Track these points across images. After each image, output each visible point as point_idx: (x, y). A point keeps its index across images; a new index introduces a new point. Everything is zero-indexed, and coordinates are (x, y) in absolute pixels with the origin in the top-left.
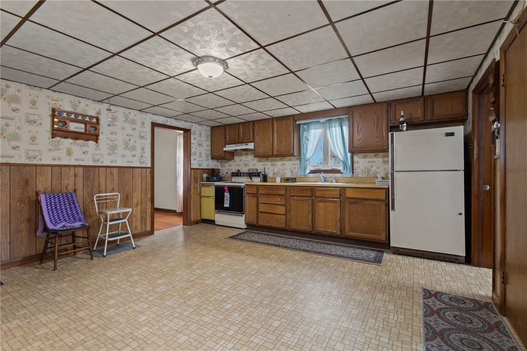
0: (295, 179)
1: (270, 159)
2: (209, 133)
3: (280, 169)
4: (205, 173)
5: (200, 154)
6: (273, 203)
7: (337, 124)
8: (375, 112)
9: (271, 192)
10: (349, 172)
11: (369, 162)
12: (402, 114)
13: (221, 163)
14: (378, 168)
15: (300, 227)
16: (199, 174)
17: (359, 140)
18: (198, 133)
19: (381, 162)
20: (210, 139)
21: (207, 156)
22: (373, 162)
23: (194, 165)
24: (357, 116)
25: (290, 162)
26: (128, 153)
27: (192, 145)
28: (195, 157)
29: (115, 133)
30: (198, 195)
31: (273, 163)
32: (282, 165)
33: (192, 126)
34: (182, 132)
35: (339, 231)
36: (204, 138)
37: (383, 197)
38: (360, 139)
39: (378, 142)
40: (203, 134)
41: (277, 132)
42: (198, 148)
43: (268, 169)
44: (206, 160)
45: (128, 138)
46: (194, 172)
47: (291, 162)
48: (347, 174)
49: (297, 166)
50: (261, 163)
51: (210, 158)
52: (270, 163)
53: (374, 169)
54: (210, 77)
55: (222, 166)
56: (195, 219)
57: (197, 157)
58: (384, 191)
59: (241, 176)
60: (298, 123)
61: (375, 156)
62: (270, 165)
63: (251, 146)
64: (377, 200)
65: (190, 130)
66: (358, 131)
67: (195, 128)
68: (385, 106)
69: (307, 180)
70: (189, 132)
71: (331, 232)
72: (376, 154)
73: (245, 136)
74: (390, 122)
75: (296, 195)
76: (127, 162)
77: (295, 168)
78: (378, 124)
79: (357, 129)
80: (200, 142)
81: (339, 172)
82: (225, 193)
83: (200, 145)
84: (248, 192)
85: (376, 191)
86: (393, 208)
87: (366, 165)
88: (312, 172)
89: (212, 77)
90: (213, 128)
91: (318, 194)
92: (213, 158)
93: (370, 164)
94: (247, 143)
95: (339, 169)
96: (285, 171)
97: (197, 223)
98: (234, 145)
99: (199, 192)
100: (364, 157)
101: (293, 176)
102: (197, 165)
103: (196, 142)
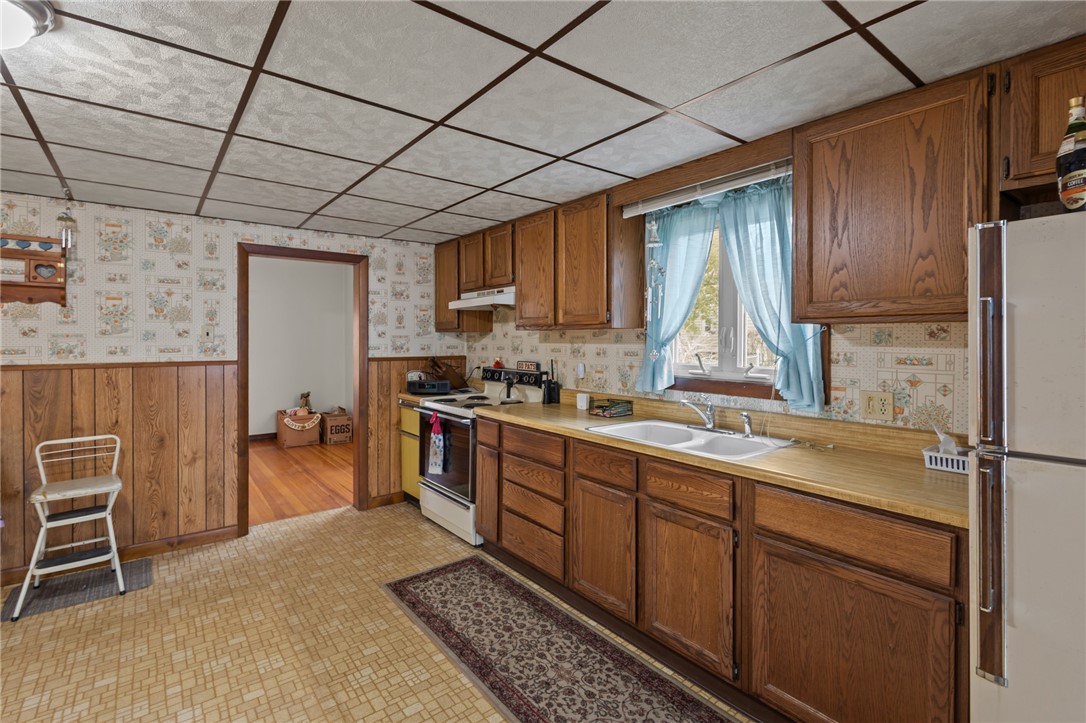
0: (630, 402)
1: (570, 333)
2: (431, 261)
3: (591, 366)
4: (416, 369)
5: (400, 320)
6: (533, 486)
7: (766, 209)
8: (918, 132)
9: (529, 450)
10: (806, 400)
11: (901, 362)
13: (468, 341)
14: (945, 390)
15: (601, 594)
16: (394, 374)
17: (837, 270)
18: (391, 263)
20: (432, 277)
21: (423, 323)
22: (920, 362)
23: (380, 348)
24: (827, 162)
25: (618, 346)
26: (164, 329)
27: (371, 297)
28: (381, 328)
29: (123, 279)
30: (393, 428)
31: (576, 346)
32: (598, 354)
33: (373, 247)
35: (729, 661)
36: (410, 276)
37: (940, 574)
38: (844, 265)
39: (931, 275)
40: (410, 264)
41: (567, 250)
42: (393, 304)
43: (565, 365)
44: (418, 335)
45: (164, 288)
46: (380, 368)
47: (622, 348)
48: (803, 406)
49: (636, 361)
50: (548, 346)
51: (432, 329)
52: (569, 346)
53: (925, 395)
55: (470, 348)
56: (383, 492)
57: (390, 328)
59: (498, 379)
60: (628, 214)
61: (931, 334)
62: (569, 351)
63: (508, 296)
64: (904, 577)
65: (367, 257)
66: (834, 229)
67: (382, 252)
69: (663, 412)
70: (362, 263)
71: (700, 654)
72: (934, 326)
73: (496, 268)
74: (998, 172)
76: (162, 351)
77: (631, 367)
79: (827, 218)
80: (399, 288)
81: (765, 390)
82: (432, 434)
83: (398, 295)
84: (480, 437)
86: (992, 663)
87: (886, 376)
88: (682, 385)
90: (438, 245)
92: (441, 328)
93: (905, 373)
94: (499, 286)
95: (767, 380)
96: (604, 376)
97: (388, 501)
98: (475, 294)
99: (394, 420)
100: (878, 340)
101: (626, 394)
102: (390, 348)
103: (387, 286)
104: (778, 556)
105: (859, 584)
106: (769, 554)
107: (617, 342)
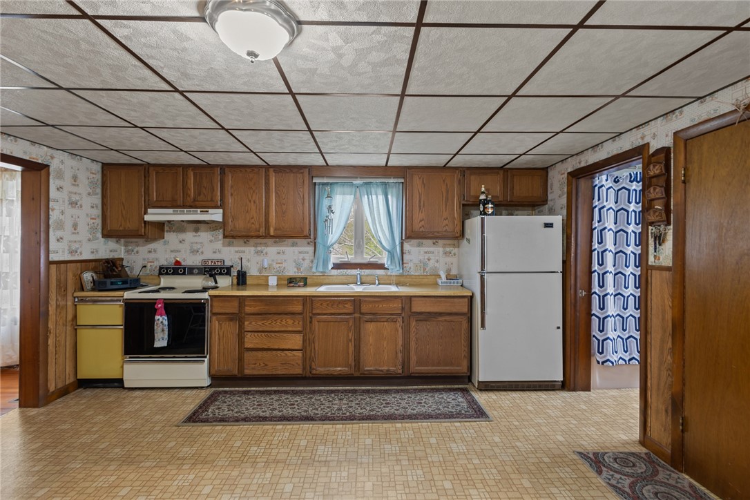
0: (306, 278)
1: (253, 241)
2: (99, 176)
3: (273, 260)
4: (87, 270)
5: (75, 226)
6: (277, 329)
7: (380, 191)
8: (444, 181)
9: (273, 309)
10: (398, 268)
11: (426, 253)
12: (483, 189)
13: (126, 246)
14: (437, 261)
15: (332, 369)
16: (70, 275)
17: (421, 221)
18: (68, 175)
19: (441, 253)
20: (99, 190)
21: (92, 229)
22: (431, 252)
23: (59, 252)
24: (417, 182)
25: (294, 248)
27: (51, 204)
28: (59, 234)
30: (69, 324)
31: (259, 249)
32: (279, 253)
33: (52, 158)
34: (19, 168)
35: (400, 367)
36: (84, 188)
37: (465, 310)
38: (423, 220)
39: (447, 225)
40: (83, 177)
41: (276, 193)
42: (70, 211)
43: (248, 261)
44: (89, 240)
46: (58, 270)
47: (296, 249)
48: (395, 270)
49: (309, 257)
50: (233, 249)
51: (100, 235)
52: (253, 249)
53: (432, 263)
54: (250, 54)
55: (128, 252)
56: (60, 385)
57: (67, 234)
58: (466, 300)
59: (184, 274)
61: (434, 243)
62: (253, 252)
63: (216, 215)
64: (456, 314)
65: (47, 166)
66: (420, 206)
67: (59, 163)
68: (457, 175)
69: (327, 281)
70: (43, 172)
71: (388, 370)
72: (434, 241)
73: (199, 194)
74: (462, 198)
75: (324, 312)
77: (303, 260)
78: (447, 199)
79: (418, 202)
80: (75, 198)
81: (381, 267)
82: (157, 317)
83: (73, 204)
84: (215, 310)
85: (456, 300)
86: (483, 326)
87: (421, 258)
88: (337, 266)
89: (256, 56)
90: (107, 167)
91: (365, 308)
92: (107, 235)
93: (427, 256)
94: (205, 207)
95: (380, 262)
96: (284, 265)
97: (64, 392)
98: (171, 211)
99: (70, 317)
100: (419, 245)
101: (300, 274)
102: (67, 252)
103: (63, 196)
104: (420, 320)
105: (445, 320)
106: (416, 321)
107: (293, 246)
